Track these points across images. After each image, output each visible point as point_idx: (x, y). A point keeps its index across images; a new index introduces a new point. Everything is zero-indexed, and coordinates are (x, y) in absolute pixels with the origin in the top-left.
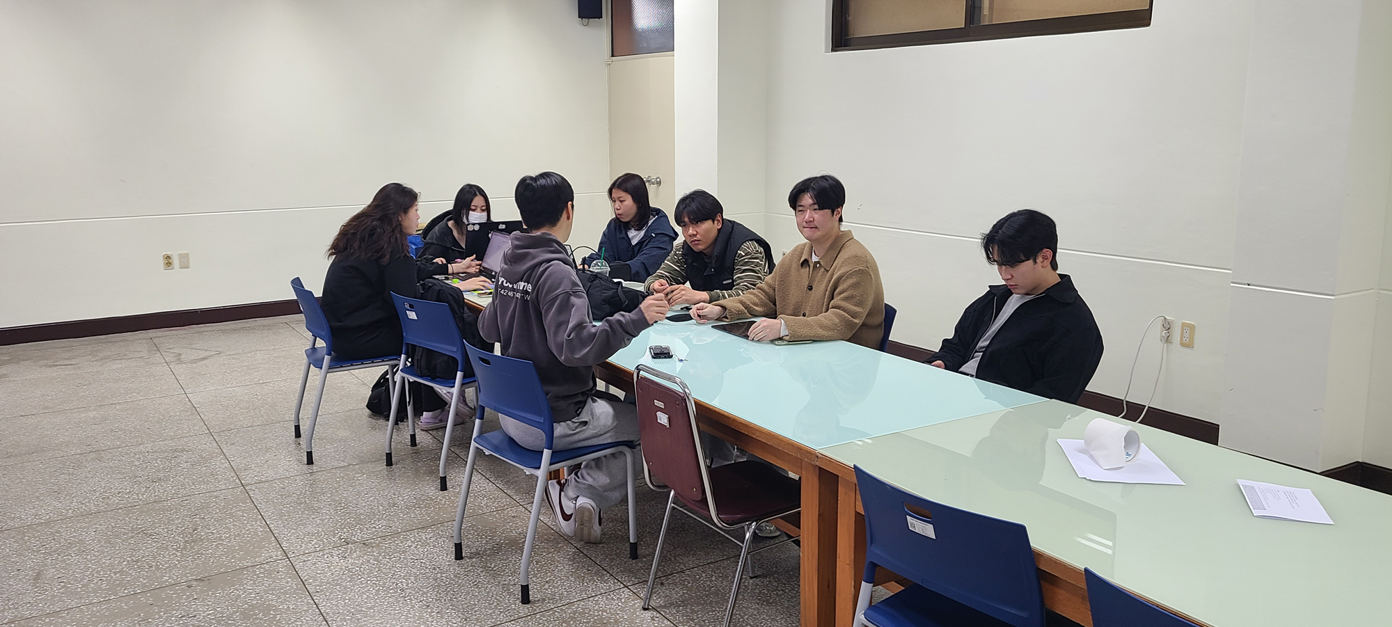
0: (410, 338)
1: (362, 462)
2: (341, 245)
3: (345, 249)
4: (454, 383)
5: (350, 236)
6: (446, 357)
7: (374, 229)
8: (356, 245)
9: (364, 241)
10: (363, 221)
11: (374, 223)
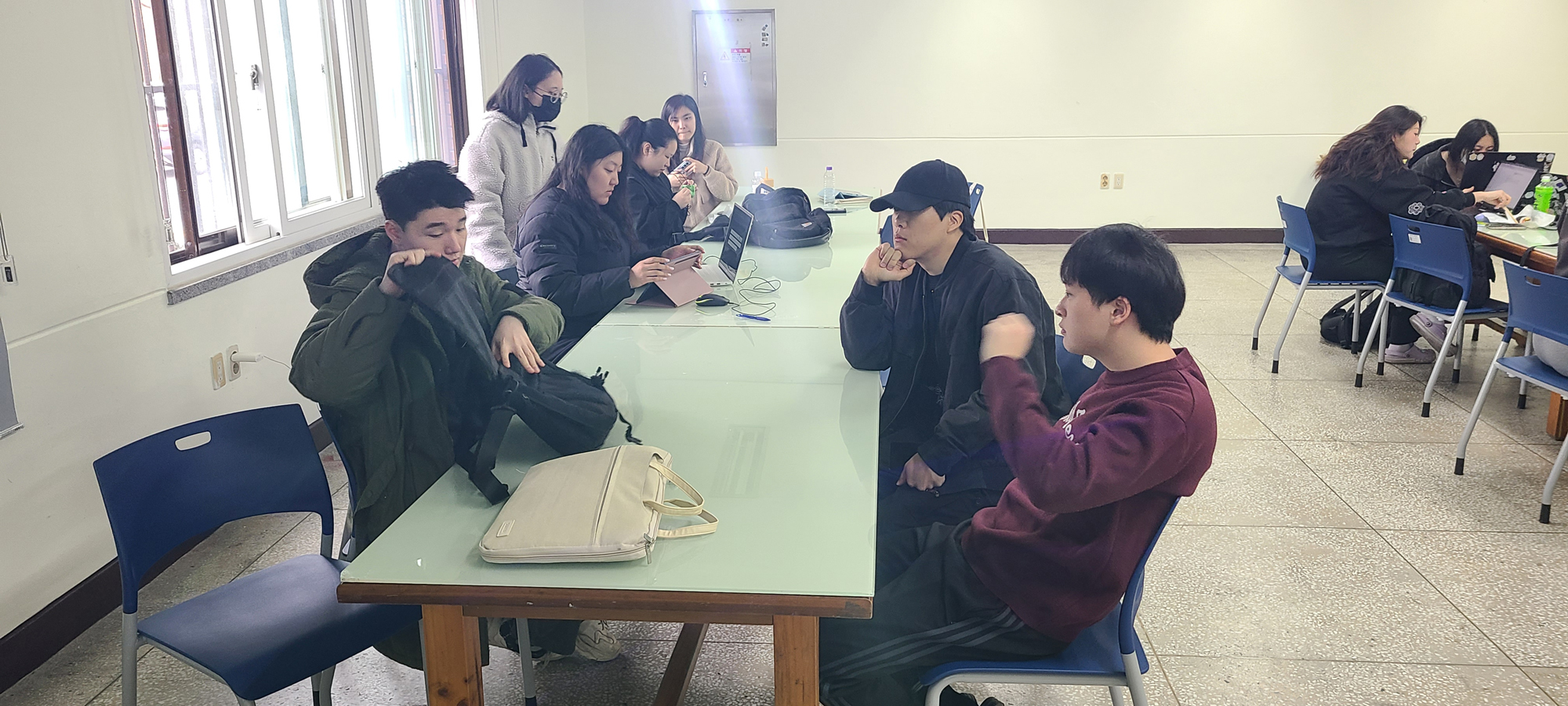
0: (1402, 261)
1: (1329, 380)
2: (1331, 164)
3: (1335, 168)
4: (1455, 312)
5: (1341, 154)
6: (1448, 285)
7: (1369, 147)
8: (1347, 163)
9: (1356, 159)
10: (1355, 139)
11: (1368, 142)
